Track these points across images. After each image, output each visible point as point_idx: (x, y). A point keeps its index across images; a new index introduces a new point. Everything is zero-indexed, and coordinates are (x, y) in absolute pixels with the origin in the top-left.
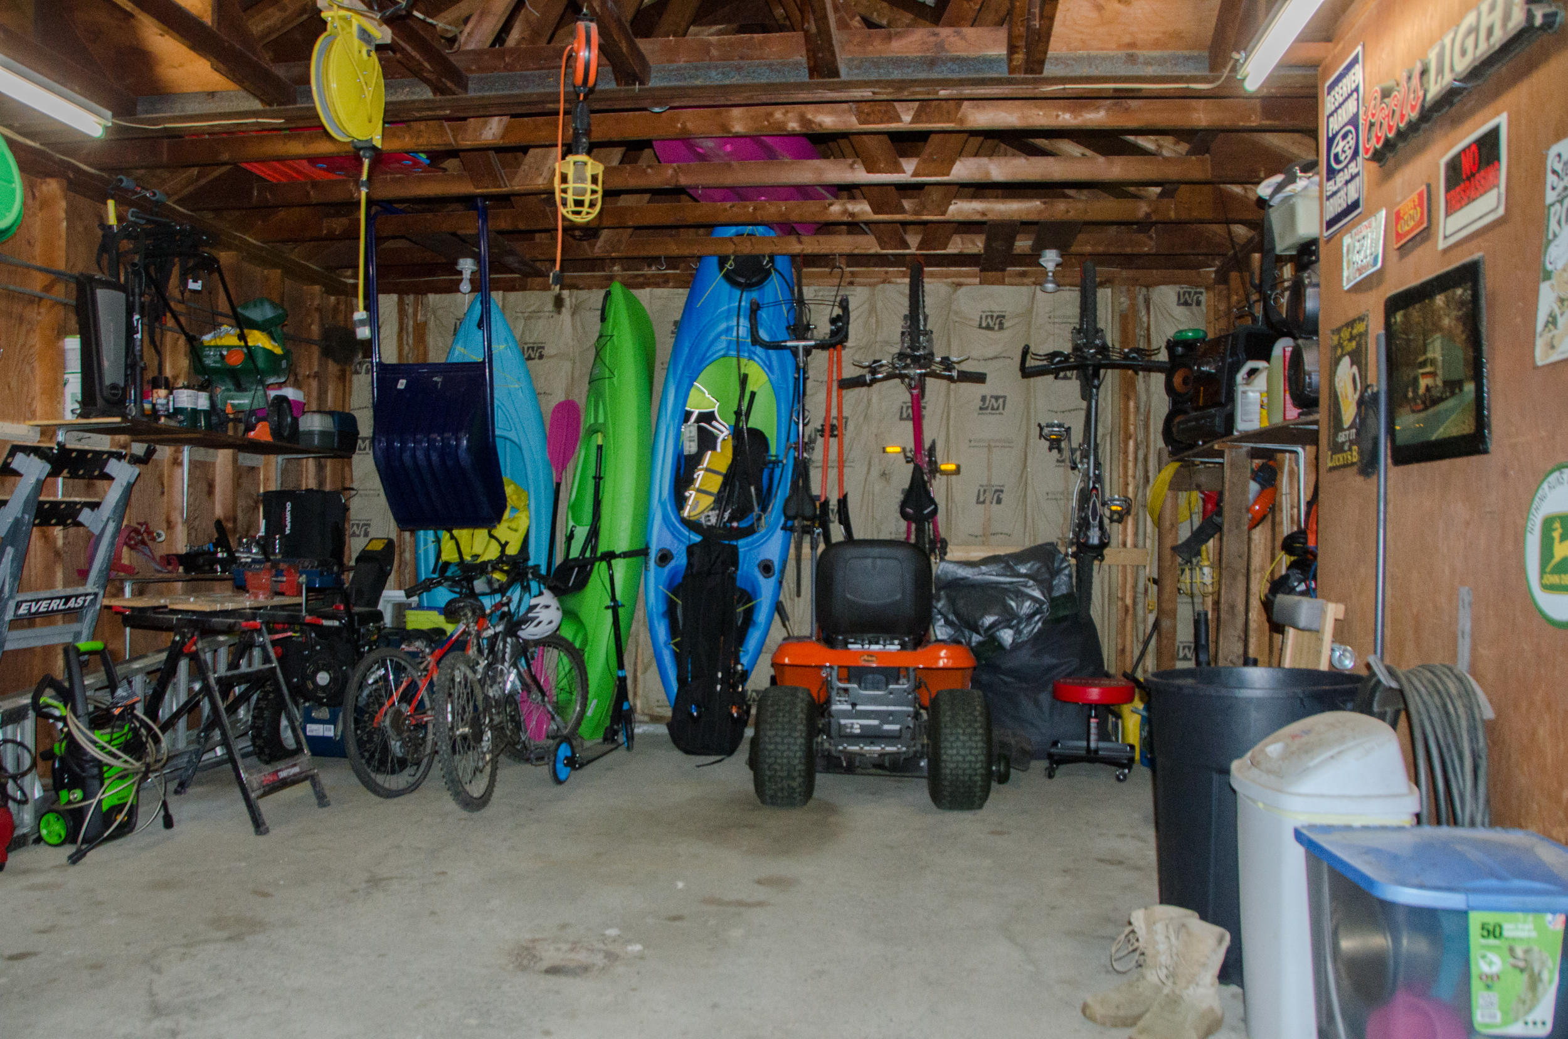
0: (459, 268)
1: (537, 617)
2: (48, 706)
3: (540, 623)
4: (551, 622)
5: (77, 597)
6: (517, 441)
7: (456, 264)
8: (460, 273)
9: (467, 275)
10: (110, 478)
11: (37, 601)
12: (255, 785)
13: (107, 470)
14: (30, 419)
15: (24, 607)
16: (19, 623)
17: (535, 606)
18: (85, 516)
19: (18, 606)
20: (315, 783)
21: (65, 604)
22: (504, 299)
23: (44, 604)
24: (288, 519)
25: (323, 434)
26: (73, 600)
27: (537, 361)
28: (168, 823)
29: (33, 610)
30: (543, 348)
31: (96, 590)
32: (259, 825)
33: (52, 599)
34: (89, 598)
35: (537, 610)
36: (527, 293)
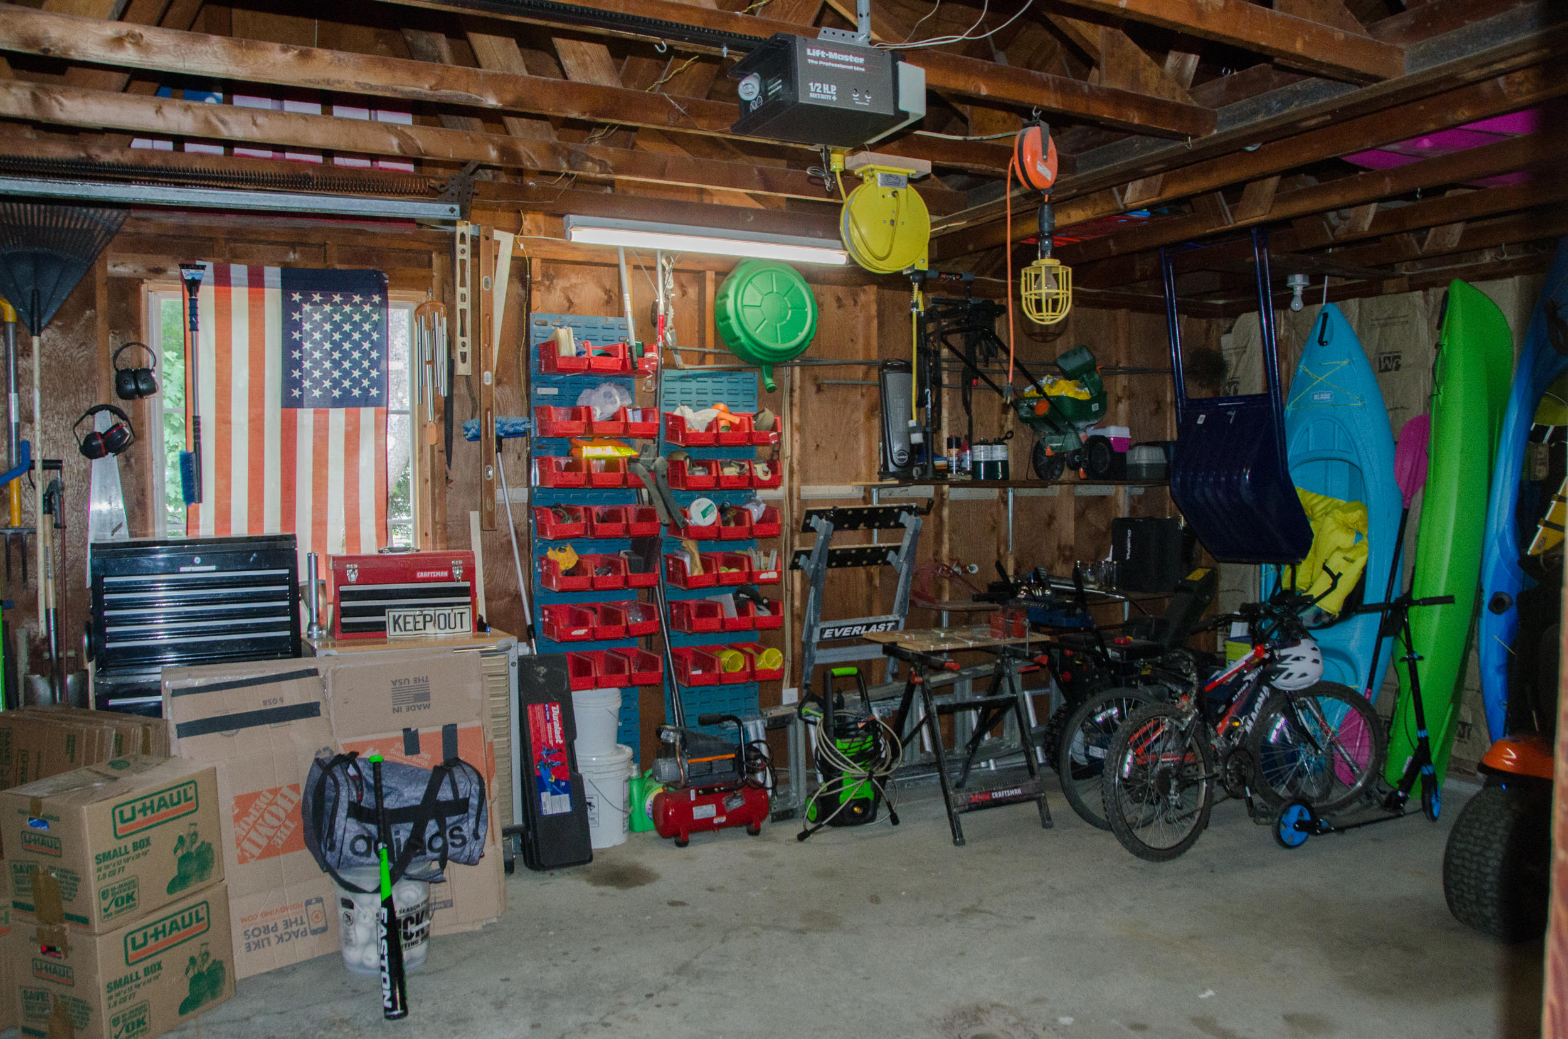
0: (1290, 284)
1: (1286, 669)
2: (809, 715)
3: (1290, 674)
4: (1304, 675)
5: (878, 624)
6: (1357, 464)
7: (1286, 281)
8: (1292, 289)
9: (1298, 291)
10: (902, 526)
11: (840, 628)
12: (960, 802)
13: (901, 520)
14: (856, 480)
15: (828, 632)
16: (824, 644)
17: (1286, 657)
18: (891, 556)
19: (822, 631)
20: (1042, 806)
21: (867, 629)
22: (1360, 306)
23: (847, 630)
24: (1129, 545)
25: (1150, 466)
26: (875, 626)
27: (1393, 372)
28: (895, 820)
29: (837, 634)
30: (1399, 357)
31: (898, 618)
32: (958, 837)
33: (853, 626)
34: (890, 625)
35: (1288, 661)
36: (1381, 298)
